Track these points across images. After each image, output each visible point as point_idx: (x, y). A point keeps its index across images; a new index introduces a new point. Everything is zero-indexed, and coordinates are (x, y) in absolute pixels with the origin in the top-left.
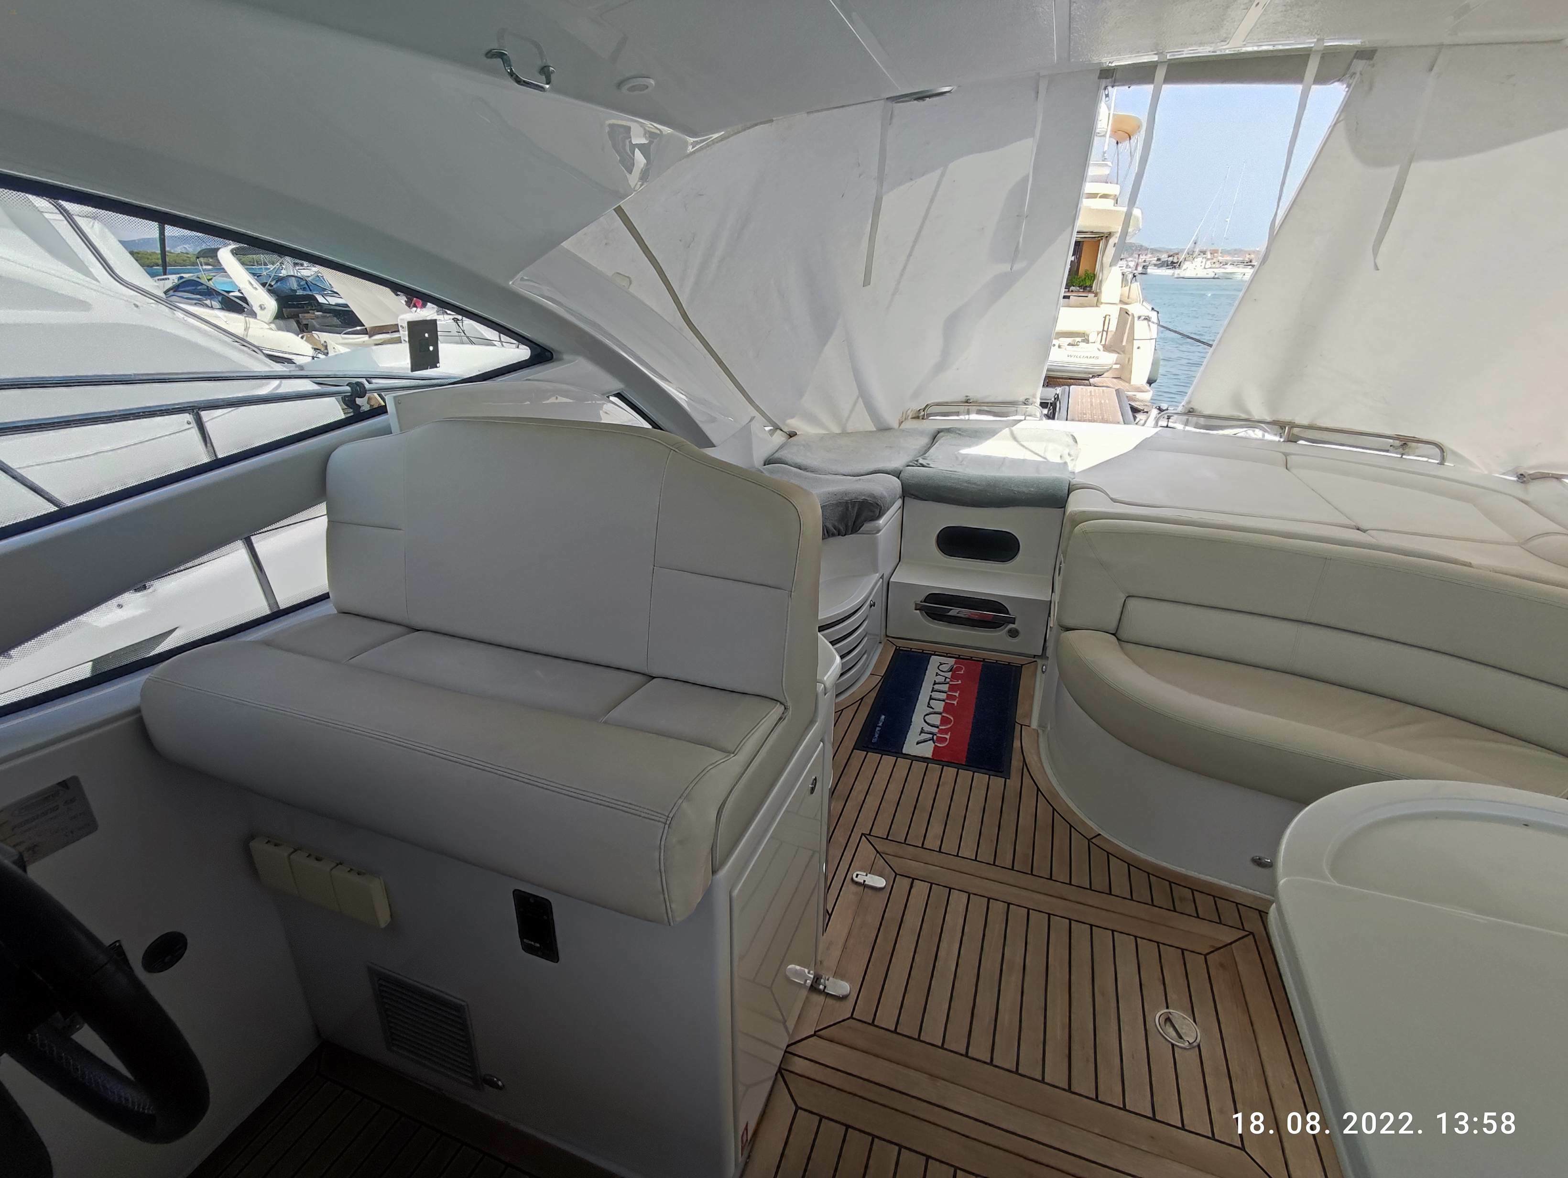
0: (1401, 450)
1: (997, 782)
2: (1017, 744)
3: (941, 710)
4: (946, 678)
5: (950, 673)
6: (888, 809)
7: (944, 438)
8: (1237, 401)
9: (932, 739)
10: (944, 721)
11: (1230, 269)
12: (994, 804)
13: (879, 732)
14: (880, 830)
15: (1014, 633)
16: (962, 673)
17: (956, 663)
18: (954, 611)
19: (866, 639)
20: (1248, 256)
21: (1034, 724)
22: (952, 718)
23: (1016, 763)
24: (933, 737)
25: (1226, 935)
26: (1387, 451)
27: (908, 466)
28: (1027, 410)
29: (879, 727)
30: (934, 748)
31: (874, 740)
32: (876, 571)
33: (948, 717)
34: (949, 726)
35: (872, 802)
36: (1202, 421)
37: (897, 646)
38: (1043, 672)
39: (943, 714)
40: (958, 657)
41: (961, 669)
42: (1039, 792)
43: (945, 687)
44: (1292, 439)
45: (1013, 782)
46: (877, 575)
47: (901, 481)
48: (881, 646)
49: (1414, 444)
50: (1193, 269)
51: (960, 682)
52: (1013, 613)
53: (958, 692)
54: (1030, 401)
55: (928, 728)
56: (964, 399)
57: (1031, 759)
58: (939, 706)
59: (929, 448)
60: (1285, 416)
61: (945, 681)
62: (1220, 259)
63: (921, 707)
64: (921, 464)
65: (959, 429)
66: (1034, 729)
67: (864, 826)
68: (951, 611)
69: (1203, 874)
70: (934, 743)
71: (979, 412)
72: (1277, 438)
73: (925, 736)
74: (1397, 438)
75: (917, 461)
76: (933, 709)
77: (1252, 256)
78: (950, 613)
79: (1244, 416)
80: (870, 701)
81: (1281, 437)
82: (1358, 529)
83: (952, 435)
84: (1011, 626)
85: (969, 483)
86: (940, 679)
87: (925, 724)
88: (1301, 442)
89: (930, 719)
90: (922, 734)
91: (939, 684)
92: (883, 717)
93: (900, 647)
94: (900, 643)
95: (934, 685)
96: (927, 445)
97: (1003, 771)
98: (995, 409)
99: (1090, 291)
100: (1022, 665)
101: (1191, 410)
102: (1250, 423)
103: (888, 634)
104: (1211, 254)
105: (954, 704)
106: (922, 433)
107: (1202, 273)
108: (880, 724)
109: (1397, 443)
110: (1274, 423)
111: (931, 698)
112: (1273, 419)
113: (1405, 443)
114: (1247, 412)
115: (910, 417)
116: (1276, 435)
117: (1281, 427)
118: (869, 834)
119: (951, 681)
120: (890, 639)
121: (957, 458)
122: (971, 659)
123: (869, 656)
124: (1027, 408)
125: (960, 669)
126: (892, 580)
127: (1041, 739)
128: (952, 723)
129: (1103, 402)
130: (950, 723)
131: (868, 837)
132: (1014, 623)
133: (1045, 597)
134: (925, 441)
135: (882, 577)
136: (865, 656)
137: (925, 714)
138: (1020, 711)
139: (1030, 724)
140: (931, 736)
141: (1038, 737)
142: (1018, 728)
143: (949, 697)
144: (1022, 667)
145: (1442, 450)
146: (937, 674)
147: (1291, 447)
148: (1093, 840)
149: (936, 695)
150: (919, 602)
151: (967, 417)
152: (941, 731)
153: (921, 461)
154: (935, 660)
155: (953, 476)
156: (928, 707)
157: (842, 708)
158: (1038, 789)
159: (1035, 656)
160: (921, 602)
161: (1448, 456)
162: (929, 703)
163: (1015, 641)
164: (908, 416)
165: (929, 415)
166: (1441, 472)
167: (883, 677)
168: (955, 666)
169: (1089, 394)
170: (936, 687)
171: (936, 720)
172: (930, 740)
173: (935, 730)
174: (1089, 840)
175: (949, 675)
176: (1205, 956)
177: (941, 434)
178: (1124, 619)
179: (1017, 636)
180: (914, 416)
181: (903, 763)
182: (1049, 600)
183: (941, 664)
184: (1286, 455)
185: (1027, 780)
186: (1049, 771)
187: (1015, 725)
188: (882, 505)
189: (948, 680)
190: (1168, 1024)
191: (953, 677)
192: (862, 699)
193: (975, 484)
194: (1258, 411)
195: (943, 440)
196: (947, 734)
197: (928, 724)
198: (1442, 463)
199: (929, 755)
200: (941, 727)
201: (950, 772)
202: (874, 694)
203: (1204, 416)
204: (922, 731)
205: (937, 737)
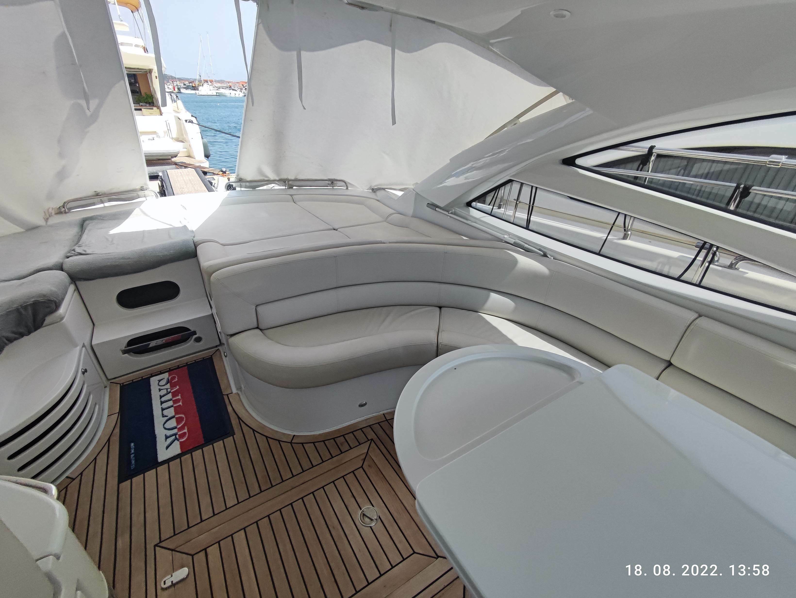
0: (332, 185)
1: (229, 441)
2: (230, 409)
3: (173, 414)
4: (167, 389)
5: (169, 384)
6: (166, 510)
7: (90, 224)
8: (261, 172)
9: (176, 439)
10: (179, 421)
11: (222, 91)
12: (233, 457)
13: (134, 458)
14: (167, 532)
15: (199, 340)
16: (177, 380)
17: (169, 376)
18: (153, 344)
19: (91, 397)
20: (228, 84)
21: (234, 390)
22: (183, 416)
23: (234, 422)
24: (176, 437)
25: (363, 449)
26: (327, 186)
27: (68, 257)
28: (145, 193)
29: (132, 454)
30: (180, 443)
31: (133, 467)
32: (76, 346)
33: (180, 417)
34: (183, 422)
35: (152, 515)
36: (248, 184)
37: (120, 384)
38: (226, 356)
39: (177, 416)
40: (170, 371)
41: (175, 377)
42: (255, 432)
43: (169, 396)
44: (291, 187)
45: (238, 435)
46: (78, 348)
47: (66, 272)
48: (108, 389)
49: (335, 182)
50: (205, 90)
51: (178, 387)
52: (192, 329)
53: (180, 395)
54: (145, 187)
55: (169, 433)
56: (94, 193)
57: (241, 413)
58: (170, 412)
59: (81, 236)
60: (284, 176)
61: (167, 392)
62: (216, 85)
63: (158, 421)
64: (77, 253)
65: (100, 216)
66: (235, 393)
67: (153, 539)
68: (150, 344)
69: (343, 423)
70: (178, 440)
71: (110, 200)
72: (284, 188)
73: (169, 440)
74: (329, 180)
75: (74, 250)
76: (167, 416)
77: (230, 84)
78: (150, 346)
79: (266, 179)
80: (116, 439)
81: (286, 187)
82: (334, 230)
83: (96, 221)
84: (195, 336)
85: (124, 259)
86: (163, 392)
87: (167, 431)
88: (294, 188)
89: (168, 425)
90: (168, 440)
91: (164, 396)
92: (132, 444)
93: (123, 384)
94: (122, 380)
95: (161, 398)
96: (78, 233)
97: (229, 432)
98: (123, 196)
99: (153, 106)
100: (211, 356)
101: (240, 179)
102: (270, 182)
103: (109, 378)
104: (210, 82)
105: (180, 405)
106: (70, 224)
107: (210, 93)
108: (133, 451)
109: (330, 182)
110: (280, 180)
111: (163, 410)
112: (279, 178)
113: (332, 182)
114: (266, 177)
115: (53, 213)
116: (283, 186)
117: (284, 182)
118: (161, 542)
119: (171, 389)
120: (112, 381)
121: (107, 239)
122: (178, 367)
123: (99, 405)
124: (145, 192)
125: (173, 378)
126: (94, 343)
127: (241, 397)
128: (185, 419)
129: (190, 178)
130: (184, 419)
131: (161, 545)
132: (196, 334)
133: (207, 312)
134: (75, 230)
135: (84, 346)
136: (97, 406)
137: (163, 423)
138: (222, 387)
139: (232, 391)
140: (174, 437)
141: (239, 397)
142: (225, 397)
143: (175, 402)
144: (212, 357)
145: (345, 183)
146: (160, 390)
147: (291, 192)
148: (293, 442)
149: (165, 405)
150: (124, 349)
151: (101, 205)
152: (180, 429)
153: (78, 250)
154: (154, 381)
155: (109, 257)
156: (163, 417)
157: (95, 457)
158: (254, 430)
159: (216, 346)
160: (125, 348)
161: (349, 185)
162: (163, 414)
163: (201, 343)
164: (51, 213)
165: (70, 209)
166: (348, 193)
167: (119, 413)
168: (170, 378)
169: (180, 174)
170: (163, 399)
171: (173, 423)
172: (174, 441)
173: (175, 431)
174: (291, 443)
175: (168, 386)
176: (362, 467)
177: (87, 222)
178: (259, 317)
179: (201, 340)
180: (57, 212)
181: (162, 469)
182: (211, 313)
183: (159, 381)
184: (291, 195)
185: (245, 428)
186: (254, 415)
187: (223, 396)
188: (55, 299)
189: (169, 390)
190: (365, 517)
191: (172, 386)
192: (109, 440)
193: (129, 258)
194: (272, 176)
195: (90, 227)
196: (184, 429)
197: (169, 429)
198: (347, 189)
199: (178, 451)
200: (178, 427)
201: (197, 454)
202: (117, 430)
203: (248, 182)
204: (167, 437)
205: (179, 435)
